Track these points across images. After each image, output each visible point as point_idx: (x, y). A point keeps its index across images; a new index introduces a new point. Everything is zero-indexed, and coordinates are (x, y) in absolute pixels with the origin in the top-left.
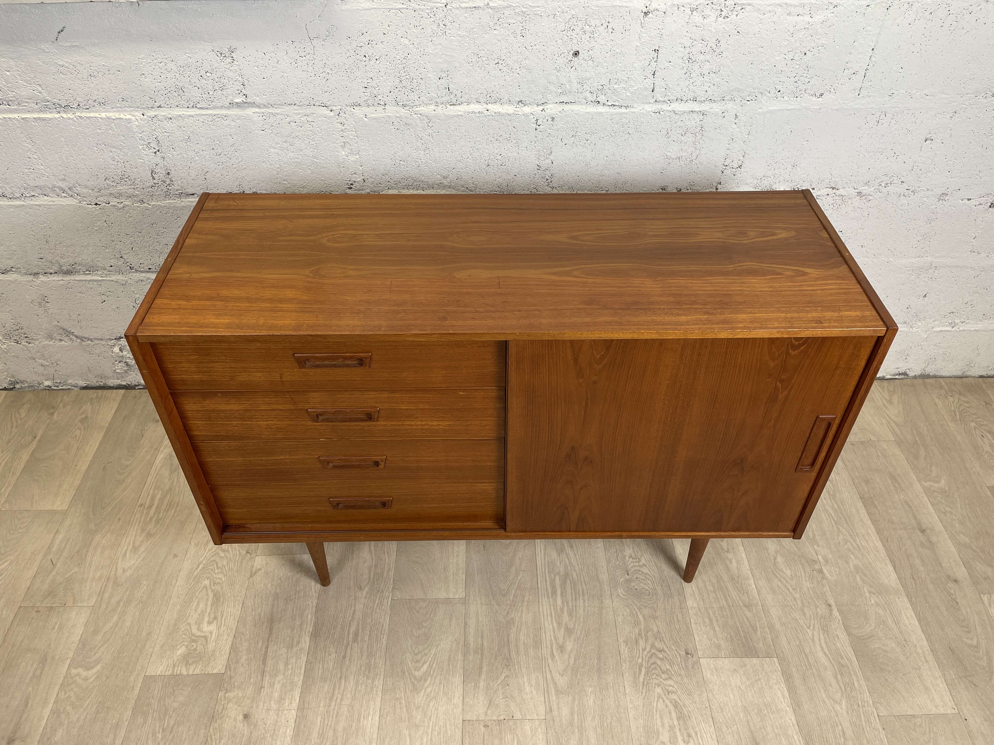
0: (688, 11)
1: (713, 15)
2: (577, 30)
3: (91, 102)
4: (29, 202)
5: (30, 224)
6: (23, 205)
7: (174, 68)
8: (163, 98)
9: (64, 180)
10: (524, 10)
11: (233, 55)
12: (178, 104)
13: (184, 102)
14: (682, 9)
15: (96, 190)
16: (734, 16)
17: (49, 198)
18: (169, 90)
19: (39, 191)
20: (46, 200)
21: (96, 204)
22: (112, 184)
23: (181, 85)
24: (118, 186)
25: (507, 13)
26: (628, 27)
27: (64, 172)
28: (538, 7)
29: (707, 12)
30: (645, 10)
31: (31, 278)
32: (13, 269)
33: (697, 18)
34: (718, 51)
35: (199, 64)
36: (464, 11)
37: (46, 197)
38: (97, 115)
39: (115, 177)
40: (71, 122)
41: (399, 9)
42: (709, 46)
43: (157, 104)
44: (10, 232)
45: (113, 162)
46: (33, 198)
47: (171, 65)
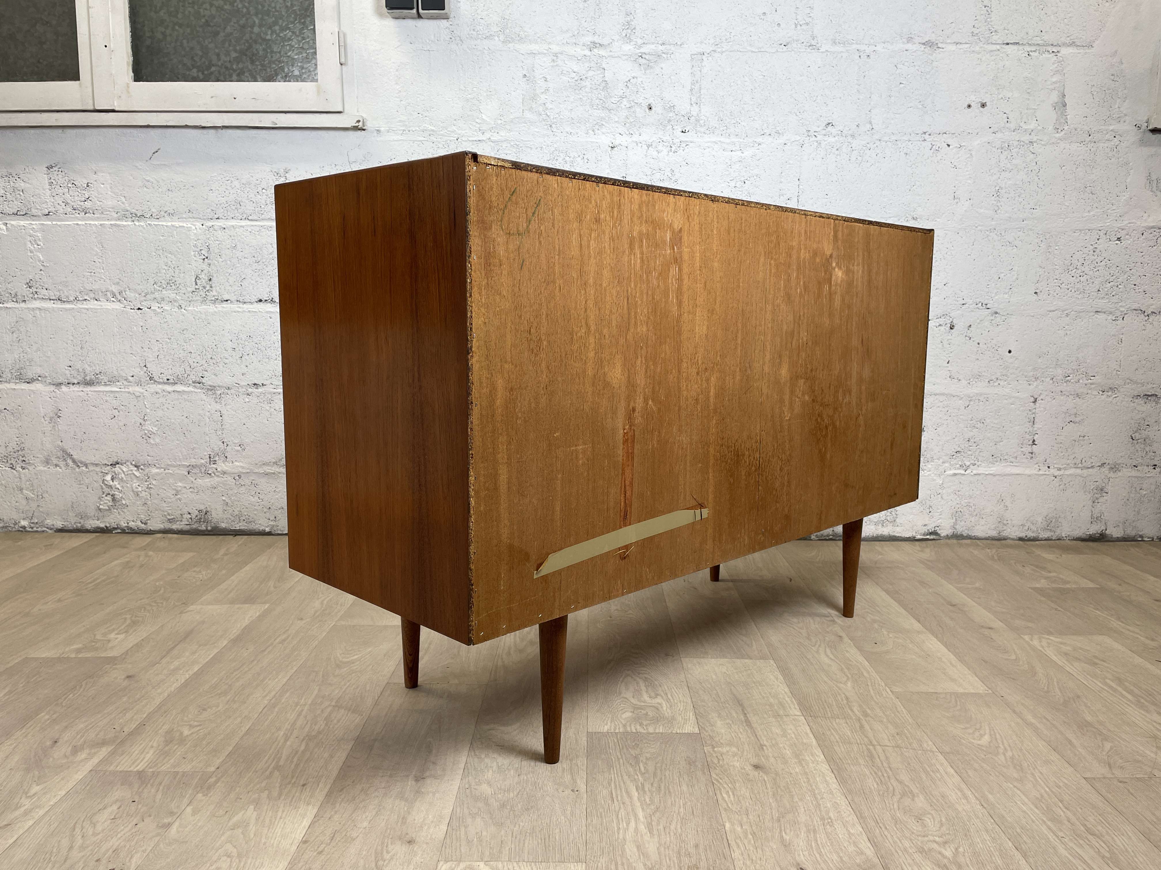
0: (645, 147)
1: (665, 151)
2: (560, 160)
3: (162, 213)
4: (79, 305)
5: (72, 328)
6: (73, 308)
7: (238, 186)
8: (222, 210)
9: (118, 283)
10: (518, 143)
11: (287, 175)
12: (233, 216)
13: (238, 215)
14: (640, 145)
15: (143, 294)
16: (681, 151)
17: (99, 303)
18: (229, 203)
19: (92, 295)
20: (95, 305)
21: (139, 309)
22: (158, 288)
23: (239, 199)
24: (163, 290)
25: (504, 145)
26: (600, 158)
27: (120, 275)
28: (529, 141)
29: (660, 148)
30: (611, 145)
31: (52, 388)
32: (39, 378)
33: (652, 152)
34: (674, 179)
35: (258, 182)
36: (471, 143)
37: (96, 302)
38: (164, 224)
39: (163, 282)
40: (141, 228)
41: (421, 141)
42: (666, 174)
43: (216, 216)
44: (52, 336)
45: (166, 267)
46: (85, 302)
47: (236, 183)
